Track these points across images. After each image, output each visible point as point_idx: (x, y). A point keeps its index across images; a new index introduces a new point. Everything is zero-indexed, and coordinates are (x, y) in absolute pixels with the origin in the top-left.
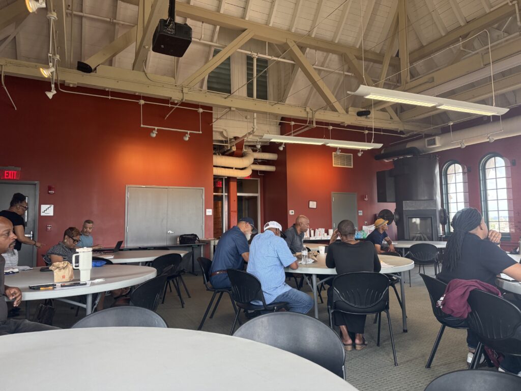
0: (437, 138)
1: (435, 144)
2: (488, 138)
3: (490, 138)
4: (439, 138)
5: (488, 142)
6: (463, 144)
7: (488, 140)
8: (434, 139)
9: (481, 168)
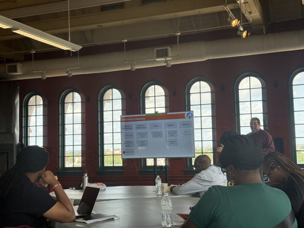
0: (19, 66)
1: (16, 71)
2: (67, 72)
3: (69, 72)
4: (21, 65)
5: (67, 76)
6: (44, 75)
7: (67, 75)
8: (16, 66)
9: (60, 102)
